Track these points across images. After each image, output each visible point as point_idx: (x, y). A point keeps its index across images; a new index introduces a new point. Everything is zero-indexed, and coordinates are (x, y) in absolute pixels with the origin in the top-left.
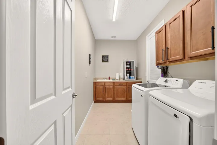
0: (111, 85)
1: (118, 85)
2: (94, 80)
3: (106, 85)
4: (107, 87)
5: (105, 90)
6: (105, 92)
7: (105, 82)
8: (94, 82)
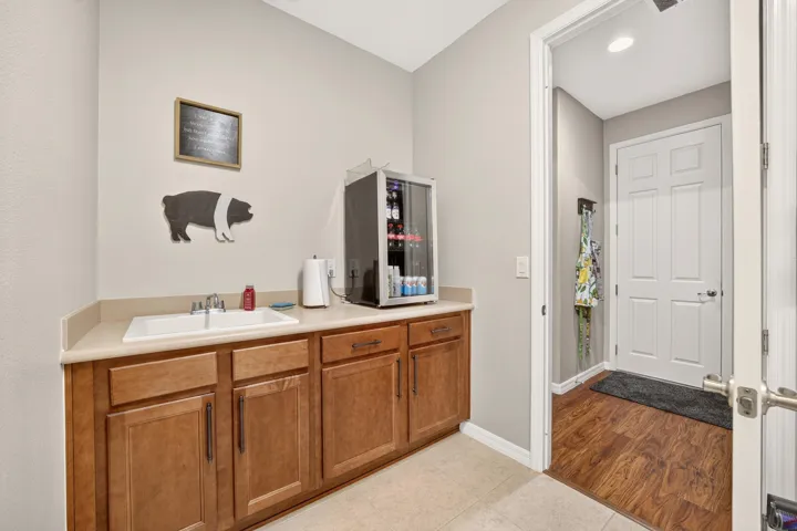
0: (284, 368)
1: (348, 353)
2: (72, 342)
3: (239, 374)
4: (251, 390)
5: (224, 424)
6: (224, 442)
7: (226, 352)
8: (72, 369)
